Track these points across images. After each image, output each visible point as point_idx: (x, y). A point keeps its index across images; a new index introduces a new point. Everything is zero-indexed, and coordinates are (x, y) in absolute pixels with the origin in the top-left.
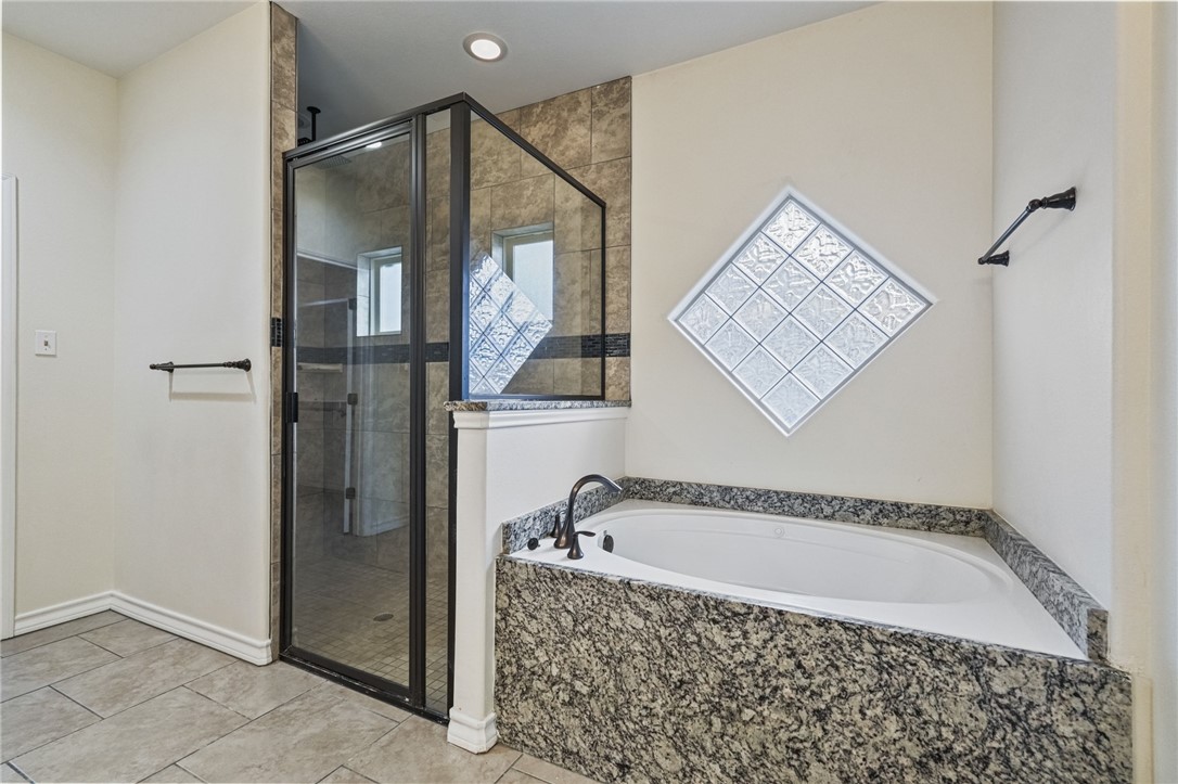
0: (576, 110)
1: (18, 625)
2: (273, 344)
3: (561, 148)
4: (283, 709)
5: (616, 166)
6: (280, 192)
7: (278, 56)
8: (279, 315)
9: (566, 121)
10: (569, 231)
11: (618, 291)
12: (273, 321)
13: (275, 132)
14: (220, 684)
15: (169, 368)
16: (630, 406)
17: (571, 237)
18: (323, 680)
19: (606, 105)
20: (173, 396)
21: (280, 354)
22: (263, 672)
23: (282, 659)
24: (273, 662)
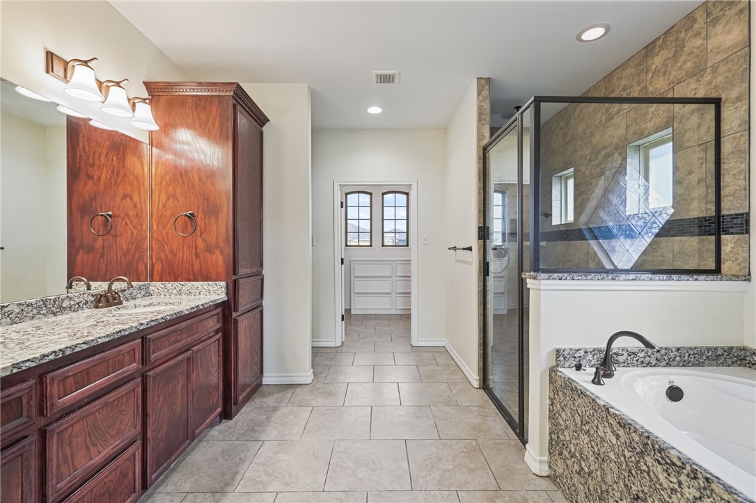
0: (692, 27)
1: (419, 343)
2: (479, 239)
3: (679, 65)
4: (471, 407)
5: (732, 61)
6: (482, 166)
7: (481, 101)
8: (482, 225)
9: (684, 40)
10: (686, 131)
11: (734, 175)
12: (479, 227)
13: (479, 139)
14: (458, 388)
15: (455, 248)
16: (749, 280)
17: (688, 135)
18: (493, 404)
19: (721, 10)
20: (457, 261)
21: (482, 243)
22: (475, 391)
23: (483, 389)
24: (480, 388)
